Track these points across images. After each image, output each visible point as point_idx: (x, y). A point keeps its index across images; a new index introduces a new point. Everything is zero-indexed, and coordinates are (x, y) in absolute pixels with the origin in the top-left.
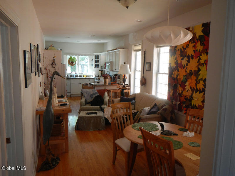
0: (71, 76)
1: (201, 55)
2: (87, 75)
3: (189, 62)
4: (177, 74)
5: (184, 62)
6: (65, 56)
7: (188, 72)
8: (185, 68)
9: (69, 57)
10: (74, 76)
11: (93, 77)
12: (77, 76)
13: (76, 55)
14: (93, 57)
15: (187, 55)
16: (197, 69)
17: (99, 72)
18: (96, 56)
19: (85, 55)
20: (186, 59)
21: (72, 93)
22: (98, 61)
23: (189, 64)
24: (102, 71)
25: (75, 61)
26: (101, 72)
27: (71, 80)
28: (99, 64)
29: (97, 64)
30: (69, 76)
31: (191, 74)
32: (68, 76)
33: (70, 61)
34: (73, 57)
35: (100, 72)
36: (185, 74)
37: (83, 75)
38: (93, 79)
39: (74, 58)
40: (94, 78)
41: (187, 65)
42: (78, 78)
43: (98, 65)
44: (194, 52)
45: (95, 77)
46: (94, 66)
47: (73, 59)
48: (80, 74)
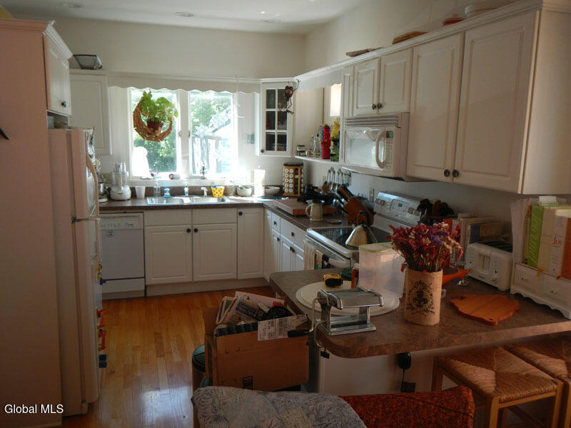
0: (150, 192)
2: (228, 184)
6: (114, 91)
9: (135, 95)
10: (162, 192)
11: (257, 197)
12: (177, 191)
13: (172, 84)
14: (259, 100)
17: (286, 170)
18: (270, 94)
19: (218, 87)
21: (151, 280)
22: (283, 117)
24: (296, 167)
25: (170, 120)
26: (296, 173)
27: (147, 213)
28: (288, 132)
29: (276, 132)
30: (142, 191)
32: (133, 190)
33: (144, 119)
34: (156, 95)
35: (292, 171)
37: (209, 188)
38: (259, 210)
39: (163, 100)
40: (261, 206)
42: (187, 201)
43: (282, 139)
45: (267, 196)
46: (260, 142)
47: (155, 107)
48: (194, 183)
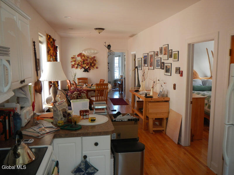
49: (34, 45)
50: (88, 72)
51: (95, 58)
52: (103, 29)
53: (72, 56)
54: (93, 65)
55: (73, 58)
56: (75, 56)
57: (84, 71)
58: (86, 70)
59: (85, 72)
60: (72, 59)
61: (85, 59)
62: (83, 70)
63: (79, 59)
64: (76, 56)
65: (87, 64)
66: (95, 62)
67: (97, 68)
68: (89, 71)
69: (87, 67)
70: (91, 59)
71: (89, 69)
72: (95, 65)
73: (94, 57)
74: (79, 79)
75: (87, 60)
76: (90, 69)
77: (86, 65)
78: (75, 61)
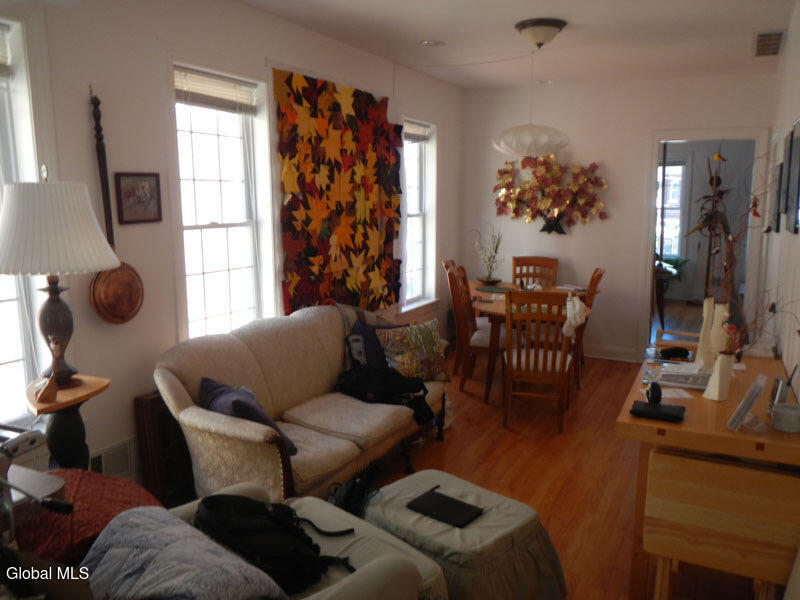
1: (354, 164)
3: (331, 178)
4: (304, 218)
5: (321, 179)
7: (333, 207)
8: (325, 198)
15: (327, 160)
16: (350, 199)
20: (324, 170)
23: (332, 186)
31: (339, 210)
36: (325, 214)
41: (328, 187)
44: (342, 155)
49: (97, 116)
50: (561, 232)
51: (598, 173)
52: (558, 24)
53: (503, 167)
54: (581, 202)
55: (502, 173)
56: (512, 164)
57: (543, 230)
58: (553, 226)
59: (549, 232)
60: (499, 179)
61: (548, 176)
62: (540, 222)
63: (527, 176)
64: (519, 166)
65: (557, 199)
66: (591, 189)
67: (603, 216)
68: (565, 228)
69: (556, 212)
70: (576, 177)
71: (565, 219)
72: (592, 202)
73: (594, 167)
74: (519, 261)
75: (557, 181)
76: (571, 223)
77: (549, 202)
78: (509, 186)
